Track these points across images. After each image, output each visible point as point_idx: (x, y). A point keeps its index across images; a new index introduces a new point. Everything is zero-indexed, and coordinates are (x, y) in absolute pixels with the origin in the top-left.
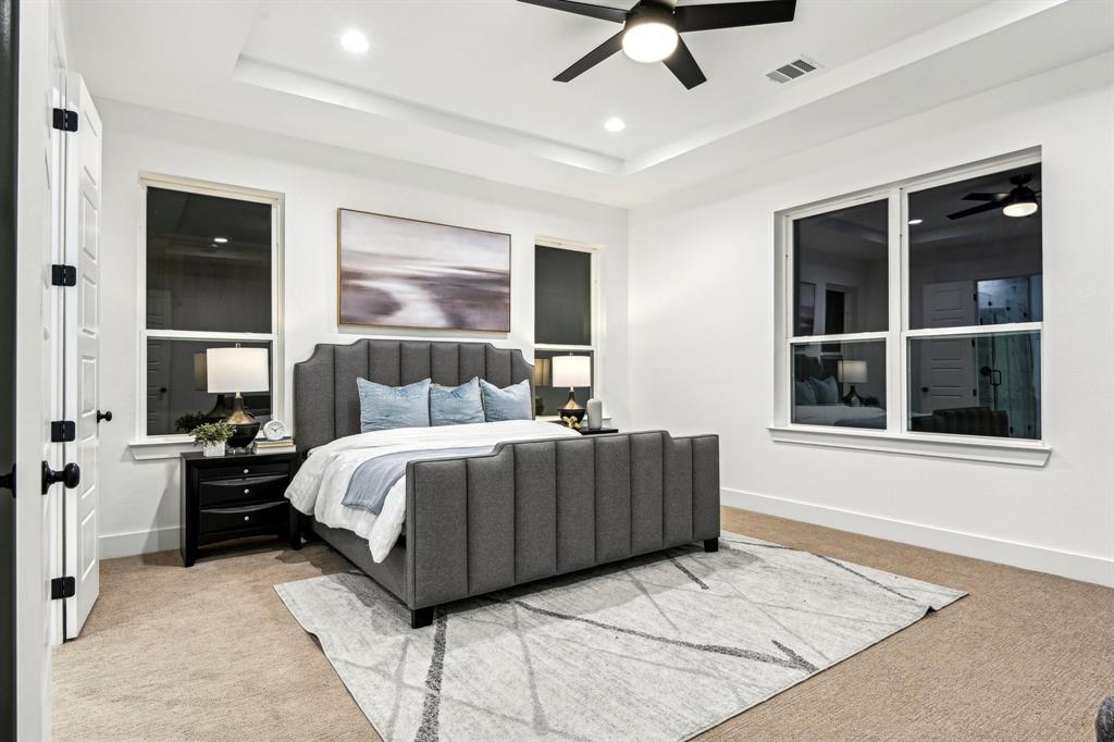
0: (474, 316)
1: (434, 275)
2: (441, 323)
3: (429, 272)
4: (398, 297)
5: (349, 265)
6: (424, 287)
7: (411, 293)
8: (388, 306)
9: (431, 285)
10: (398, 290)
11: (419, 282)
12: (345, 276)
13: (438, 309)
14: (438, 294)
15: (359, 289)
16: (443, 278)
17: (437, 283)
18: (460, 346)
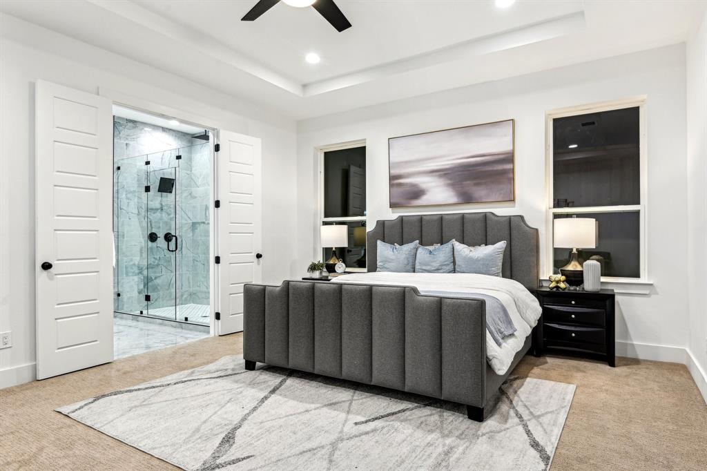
0: (479, 192)
1: (447, 167)
2: (454, 200)
3: (443, 165)
4: (423, 186)
5: (395, 172)
6: (440, 176)
7: (432, 182)
8: (417, 193)
9: (446, 174)
10: (423, 181)
11: (437, 174)
12: (392, 178)
13: (451, 190)
14: (451, 179)
15: (400, 185)
16: (455, 168)
17: (449, 172)
18: (463, 216)
